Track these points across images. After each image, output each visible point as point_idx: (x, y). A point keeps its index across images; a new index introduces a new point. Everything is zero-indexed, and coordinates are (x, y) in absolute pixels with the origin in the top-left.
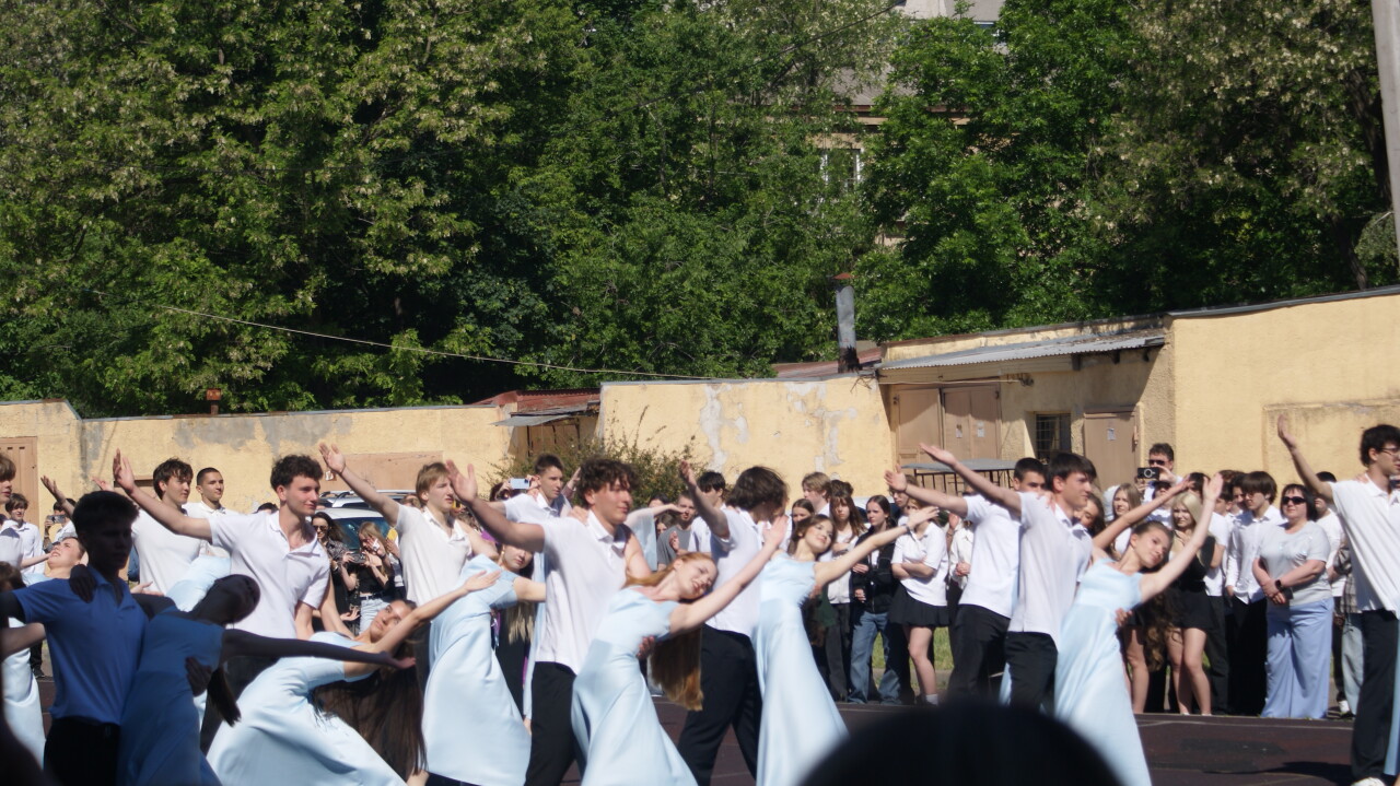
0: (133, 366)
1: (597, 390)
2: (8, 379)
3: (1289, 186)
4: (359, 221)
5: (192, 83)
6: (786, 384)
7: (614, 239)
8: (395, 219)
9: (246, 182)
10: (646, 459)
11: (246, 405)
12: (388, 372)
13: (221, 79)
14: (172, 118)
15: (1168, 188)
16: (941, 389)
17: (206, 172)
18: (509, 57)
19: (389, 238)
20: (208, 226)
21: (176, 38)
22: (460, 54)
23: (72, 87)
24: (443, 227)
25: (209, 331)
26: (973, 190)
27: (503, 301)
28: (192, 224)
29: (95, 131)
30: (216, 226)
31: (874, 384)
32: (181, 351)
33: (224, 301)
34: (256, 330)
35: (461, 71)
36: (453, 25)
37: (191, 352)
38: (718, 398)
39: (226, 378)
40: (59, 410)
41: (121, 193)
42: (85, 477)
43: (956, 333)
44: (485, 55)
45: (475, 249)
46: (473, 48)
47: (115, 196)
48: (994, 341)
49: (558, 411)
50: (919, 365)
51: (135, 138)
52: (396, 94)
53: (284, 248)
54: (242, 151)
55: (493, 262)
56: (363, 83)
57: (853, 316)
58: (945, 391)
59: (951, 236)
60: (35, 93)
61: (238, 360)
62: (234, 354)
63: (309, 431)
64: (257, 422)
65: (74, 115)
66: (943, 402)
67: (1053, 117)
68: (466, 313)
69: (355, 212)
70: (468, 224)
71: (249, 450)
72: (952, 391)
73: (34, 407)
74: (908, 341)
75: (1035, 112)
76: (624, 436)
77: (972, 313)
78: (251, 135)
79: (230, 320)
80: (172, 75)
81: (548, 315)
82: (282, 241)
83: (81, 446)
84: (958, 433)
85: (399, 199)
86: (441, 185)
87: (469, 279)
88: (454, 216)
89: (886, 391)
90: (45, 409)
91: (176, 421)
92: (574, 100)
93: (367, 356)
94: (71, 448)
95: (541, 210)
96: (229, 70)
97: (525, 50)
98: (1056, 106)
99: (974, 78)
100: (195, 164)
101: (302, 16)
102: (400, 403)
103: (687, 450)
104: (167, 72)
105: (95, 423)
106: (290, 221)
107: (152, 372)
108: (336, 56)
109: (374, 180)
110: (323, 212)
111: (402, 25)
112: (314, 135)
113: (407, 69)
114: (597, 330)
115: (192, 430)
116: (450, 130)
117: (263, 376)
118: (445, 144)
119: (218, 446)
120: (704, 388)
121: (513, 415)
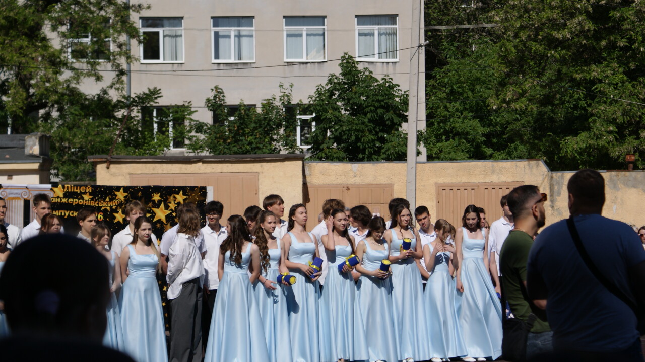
0: (577, 142)
17: (626, 20)
20: (624, 55)
30: (630, 54)
37: (616, 132)
40: (538, 166)
41: (572, 34)
42: (553, 207)
47: (569, 36)
73: (523, 164)
83: (550, 188)
90: (529, 165)
91: (608, 174)
94: (544, 188)
100: (619, 15)
105: (559, 174)
107: (590, 146)
115: (618, 180)
119: (633, 190)
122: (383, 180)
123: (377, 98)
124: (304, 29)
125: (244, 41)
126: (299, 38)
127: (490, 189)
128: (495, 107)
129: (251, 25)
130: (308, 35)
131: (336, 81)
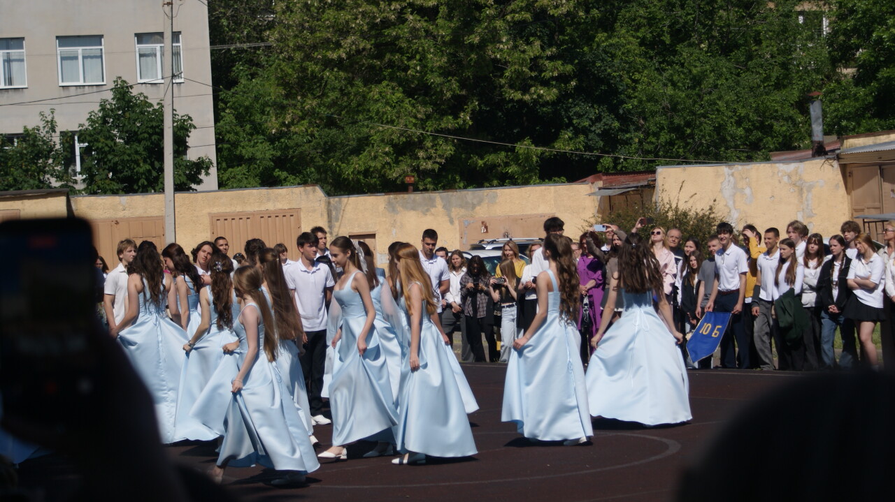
0: (357, 163)
1: (654, 172)
2: (284, 174)
4: (498, 66)
6: (777, 165)
8: (521, 65)
9: (427, 43)
10: (684, 215)
11: (429, 186)
12: (517, 164)
14: (379, 5)
16: (880, 166)
17: (402, 38)
19: (518, 77)
20: (404, 73)
24: (553, 69)
25: (404, 140)
28: (394, 72)
29: (330, 15)
30: (409, 72)
31: (835, 164)
32: (387, 154)
33: (414, 121)
34: (435, 138)
38: (732, 175)
39: (416, 170)
40: (314, 191)
41: (349, 55)
43: (890, 129)
45: (573, 83)
47: (344, 56)
49: (629, 186)
50: (863, 151)
51: (356, 19)
53: (451, 86)
54: (422, 24)
55: (584, 93)
57: (821, 120)
58: (883, 167)
61: (423, 158)
62: (421, 154)
63: (470, 202)
64: (438, 197)
66: (882, 175)
68: (568, 126)
69: (495, 61)
70: (569, 68)
71: (433, 215)
72: (887, 168)
73: (299, 190)
74: (858, 135)
76: (670, 201)
78: (429, 14)
79: (419, 132)
82: (450, 81)
83: (328, 214)
84: (892, 195)
85: (524, 52)
86: (551, 42)
87: (569, 105)
88: (560, 62)
89: (844, 168)
90: (305, 191)
91: (387, 197)
94: (322, 215)
100: (394, 33)
102: (526, 182)
103: (711, 209)
105: (337, 199)
106: (454, 68)
107: (370, 167)
109: (507, 40)
110: (475, 61)
112: (469, 13)
114: (656, 135)
115: (396, 203)
116: (556, 7)
117: (439, 168)
118: (553, 16)
119: (412, 213)
120: (723, 169)
121: (600, 189)
122: (154, 212)
123: (151, 124)
124: (79, 50)
125: (15, 65)
126: (74, 61)
127: (266, 217)
128: (274, 131)
129: (22, 48)
130: (84, 57)
131: (108, 106)
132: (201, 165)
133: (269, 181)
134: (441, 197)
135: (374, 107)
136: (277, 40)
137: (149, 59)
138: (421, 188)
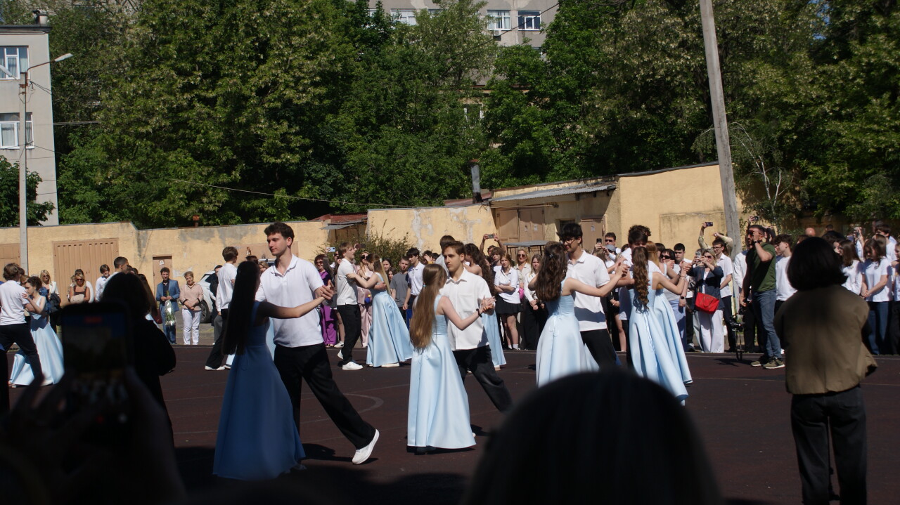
0: (160, 206)
1: (366, 213)
2: (106, 212)
3: (671, 118)
4: (259, 140)
5: (184, 80)
6: (450, 209)
7: (373, 145)
8: (275, 139)
9: (208, 123)
10: (386, 243)
11: (211, 222)
12: (273, 207)
13: (196, 78)
14: (175, 95)
15: (617, 119)
16: (518, 210)
17: (191, 119)
18: (325, 66)
19: (272, 147)
20: (192, 143)
21: (176, 60)
22: (303, 64)
23: (131, 82)
24: (296, 141)
25: (194, 190)
26: (532, 122)
27: (324, 174)
28: (185, 142)
29: (141, 102)
30: (196, 143)
31: (488, 208)
32: (181, 199)
33: (200, 177)
34: (215, 189)
35: (304, 73)
36: (300, 52)
37: (186, 199)
38: (419, 215)
39: (201, 211)
40: (128, 226)
41: (153, 129)
42: (140, 256)
43: (525, 185)
44: (314, 65)
45: (311, 151)
46: (309, 62)
47: (151, 130)
48: (541, 188)
49: (351, 222)
50: (506, 200)
51: (159, 105)
52: (275, 83)
53: (226, 153)
54: (206, 110)
55: (319, 157)
56: (260, 78)
57: (479, 178)
58: (521, 211)
59: (522, 142)
60: (115, 85)
61: (206, 203)
62: (205, 200)
63: (239, 233)
64: (215, 230)
65: (132, 94)
66: (519, 216)
67: (566, 89)
68: (308, 179)
69: (257, 135)
70: (307, 141)
71: (212, 242)
72: (524, 211)
73: (117, 225)
74: (503, 189)
75: (559, 86)
76: (377, 233)
77: (532, 176)
78: (210, 102)
79: (203, 185)
80: (175, 77)
81: (344, 180)
82: (225, 149)
83: (138, 242)
84: (526, 229)
85: (276, 129)
86: (296, 123)
87: (308, 165)
88: (302, 137)
89: (494, 211)
90: (122, 226)
91: (180, 230)
92: (354, 84)
93: (264, 200)
94: (133, 243)
95: (340, 133)
96: (200, 73)
97: (332, 63)
98: (567, 84)
99: (531, 71)
100: (186, 116)
101: (232, 49)
104: (173, 75)
105: (144, 231)
106: (228, 141)
107: (169, 209)
108: (247, 66)
109: (265, 122)
110: (243, 136)
111: (277, 52)
112: (238, 102)
113: (279, 72)
114: (366, 186)
115: (187, 234)
116: (299, 99)
117: (218, 210)
118: (297, 105)
119: (198, 241)
120: (413, 211)
121: (329, 225)
122: (12, 241)
123: (10, 178)
127: (93, 244)
128: (100, 183)
132: (46, 208)
133: (96, 218)
134: (219, 231)
135: (172, 166)
136: (102, 119)
137: (9, 131)
138: (205, 223)
